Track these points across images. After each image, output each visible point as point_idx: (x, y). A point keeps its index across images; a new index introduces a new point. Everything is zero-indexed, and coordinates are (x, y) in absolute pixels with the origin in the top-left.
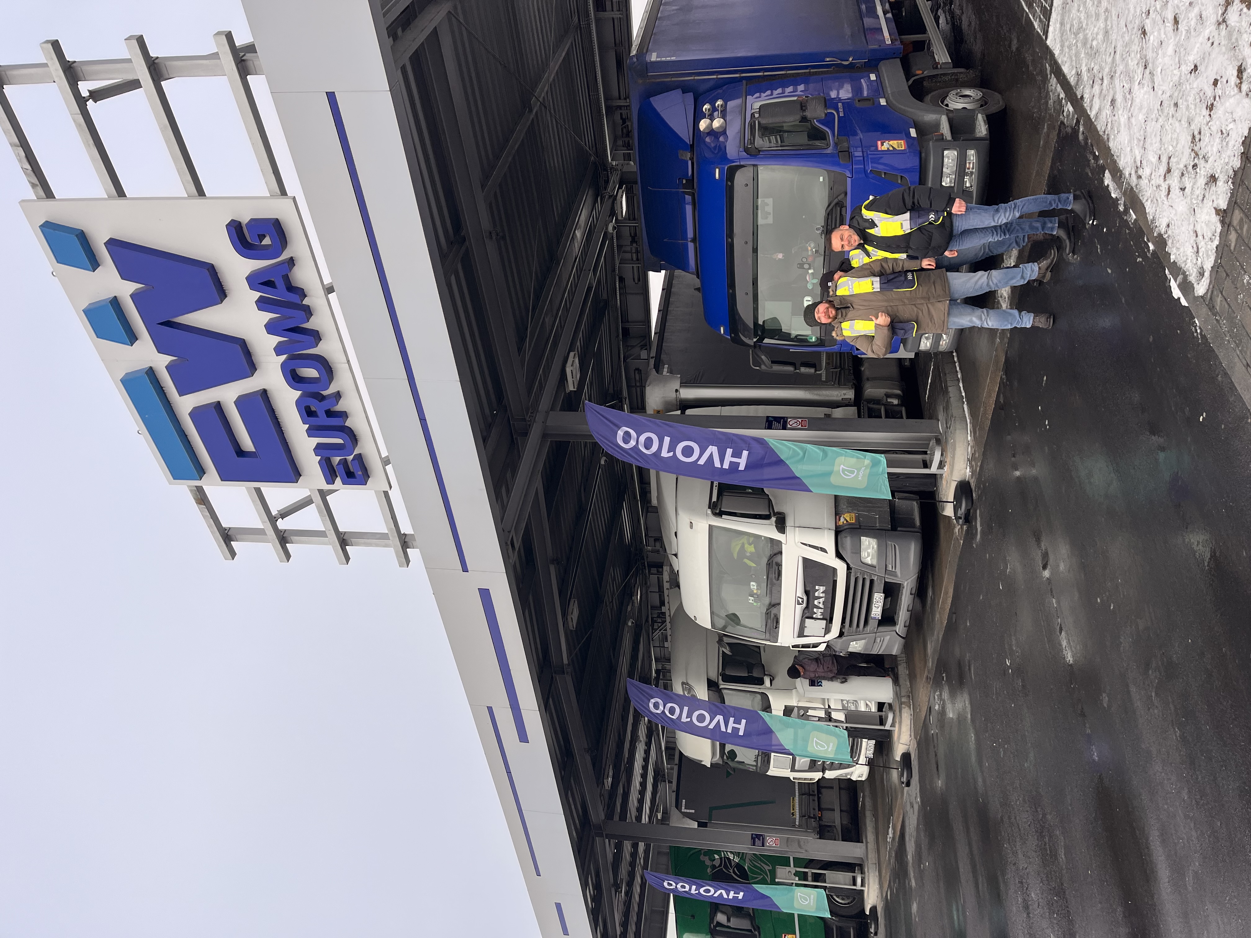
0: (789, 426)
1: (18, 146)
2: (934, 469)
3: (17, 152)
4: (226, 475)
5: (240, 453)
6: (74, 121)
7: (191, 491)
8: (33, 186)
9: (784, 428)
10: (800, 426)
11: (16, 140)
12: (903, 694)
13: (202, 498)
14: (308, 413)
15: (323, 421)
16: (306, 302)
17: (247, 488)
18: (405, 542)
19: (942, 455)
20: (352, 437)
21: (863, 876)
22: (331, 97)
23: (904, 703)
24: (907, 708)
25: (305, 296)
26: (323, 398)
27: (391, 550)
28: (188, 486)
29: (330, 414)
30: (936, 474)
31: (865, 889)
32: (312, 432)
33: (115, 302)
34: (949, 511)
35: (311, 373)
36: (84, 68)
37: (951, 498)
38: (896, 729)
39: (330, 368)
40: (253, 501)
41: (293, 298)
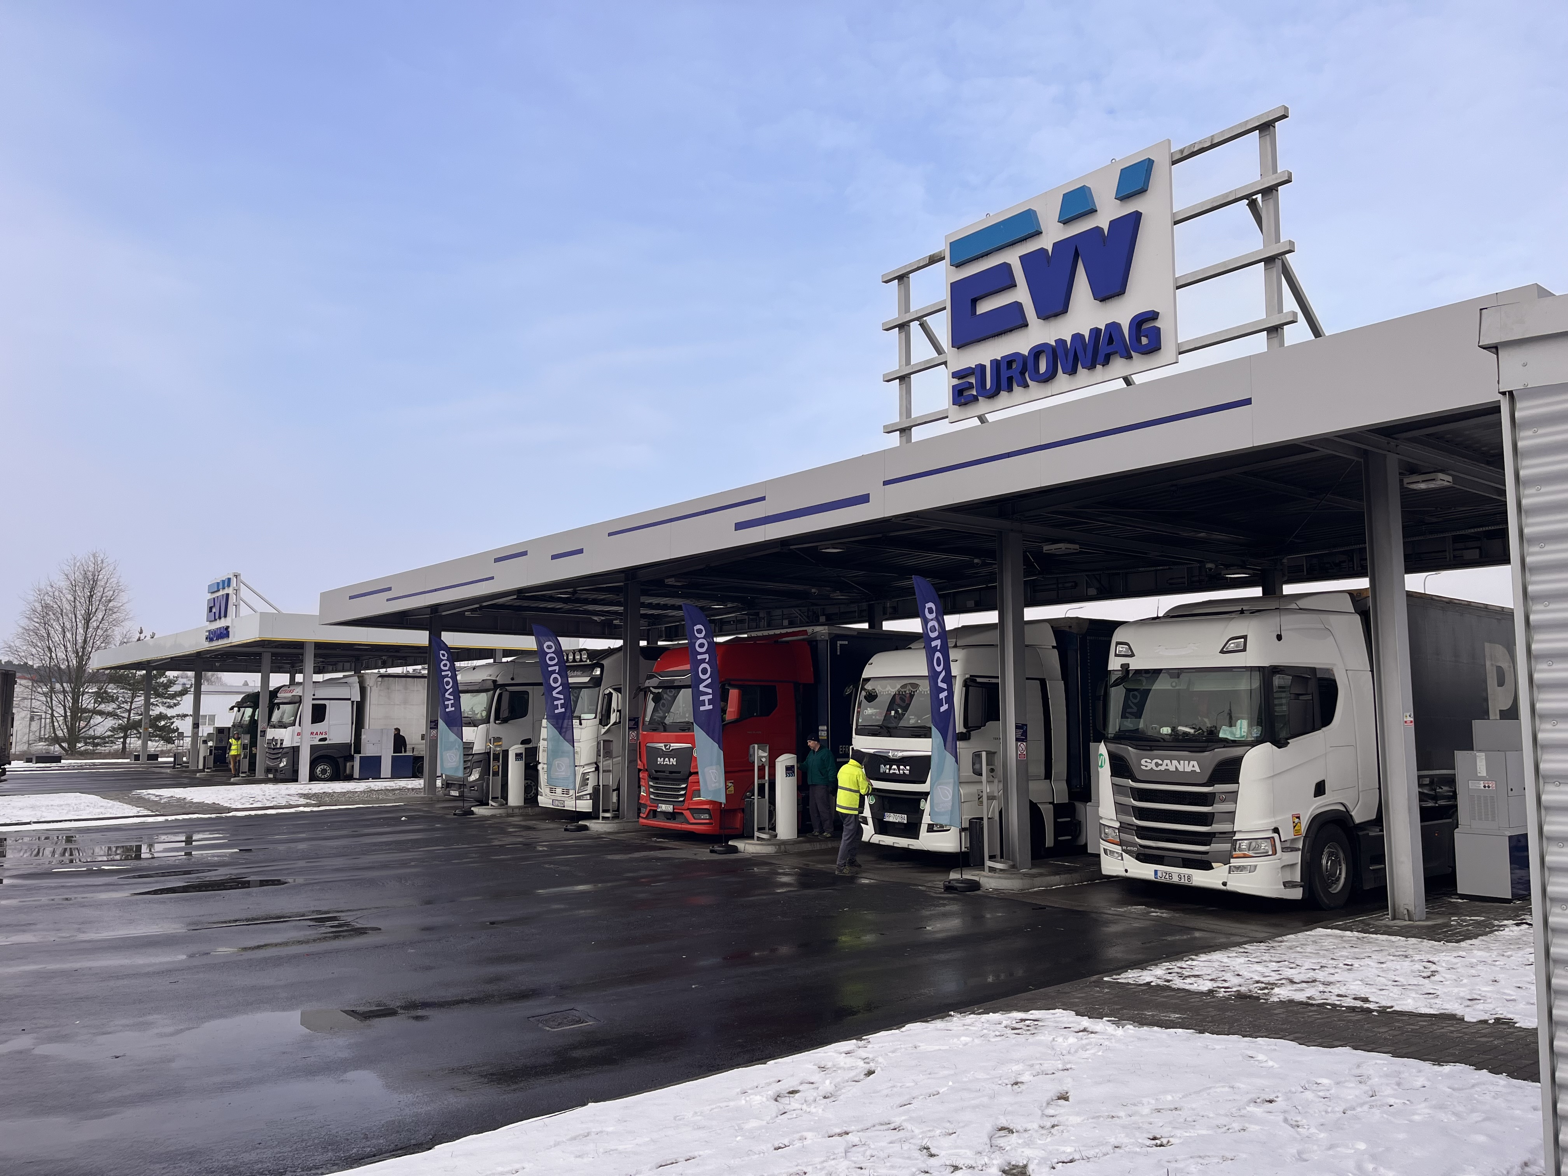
0: (1019, 743)
1: (1211, 142)
2: (988, 863)
3: (1207, 140)
4: (955, 287)
5: (974, 302)
6: (1230, 192)
7: (940, 252)
8: (1182, 151)
9: (1017, 740)
10: (1019, 753)
11: (1216, 141)
12: (787, 846)
13: (934, 260)
14: (1010, 361)
15: (1005, 374)
16: (1099, 367)
17: (945, 300)
18: (905, 431)
19: (1001, 870)
20: (993, 395)
21: (611, 819)
22: (1248, 402)
23: (780, 848)
24: (776, 850)
25: (1103, 366)
26: (1022, 373)
27: (897, 419)
28: (944, 250)
29: (1010, 380)
30: (984, 865)
31: (600, 821)
32: (996, 364)
33: (1094, 211)
34: (954, 875)
35: (1043, 367)
36: (1271, 201)
37: (965, 877)
38: (755, 842)
39: (1047, 381)
40: (934, 305)
41: (1101, 357)
